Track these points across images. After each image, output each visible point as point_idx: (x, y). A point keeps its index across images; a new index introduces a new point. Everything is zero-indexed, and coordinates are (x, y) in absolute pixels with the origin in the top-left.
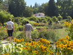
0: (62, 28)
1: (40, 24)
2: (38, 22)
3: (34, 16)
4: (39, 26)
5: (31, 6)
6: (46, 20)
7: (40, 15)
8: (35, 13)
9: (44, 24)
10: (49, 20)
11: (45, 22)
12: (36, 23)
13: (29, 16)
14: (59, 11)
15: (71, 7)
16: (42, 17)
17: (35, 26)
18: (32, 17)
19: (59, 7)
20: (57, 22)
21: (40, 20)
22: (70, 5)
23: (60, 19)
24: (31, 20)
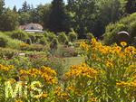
0: (75, 55)
1: (32, 45)
2: (28, 42)
3: (20, 29)
4: (31, 50)
6: (45, 39)
7: (32, 28)
8: (22, 23)
9: (40, 46)
10: (51, 38)
11: (42, 43)
12: (24, 44)
14: (72, 23)
15: (93, 16)
16: (36, 33)
17: (23, 49)
18: (15, 32)
19: (72, 15)
20: (67, 43)
21: (32, 37)
22: (92, 12)
23: (72, 38)
24: (14, 36)
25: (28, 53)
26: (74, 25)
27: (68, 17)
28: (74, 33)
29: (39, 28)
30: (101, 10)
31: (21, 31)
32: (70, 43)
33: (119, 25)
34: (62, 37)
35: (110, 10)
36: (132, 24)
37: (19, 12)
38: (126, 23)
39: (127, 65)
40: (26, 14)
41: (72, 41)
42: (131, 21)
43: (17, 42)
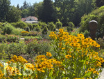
1: (30, 32)
2: (27, 30)
3: (22, 21)
4: (29, 35)
5: (18, 6)
6: (39, 28)
8: (23, 16)
10: (43, 26)
11: (37, 30)
12: (24, 31)
15: (73, 9)
16: (33, 23)
17: (23, 35)
18: (18, 23)
19: (58, 9)
20: (55, 30)
21: (30, 26)
22: (72, 7)
23: (58, 26)
24: (18, 26)
25: (27, 37)
26: (60, 17)
27: (55, 11)
28: (59, 22)
29: (35, 19)
30: (79, 5)
32: (57, 30)
34: (51, 25)
35: (85, 5)
36: (101, 14)
37: (21, 9)
38: (96, 14)
40: (26, 10)
41: (58, 28)
42: (100, 12)
43: (19, 30)
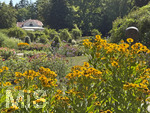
0: (79, 54)
1: (31, 44)
2: (27, 41)
3: (17, 26)
4: (30, 49)
5: (11, 3)
6: (46, 37)
7: (31, 25)
8: (19, 19)
9: (40, 45)
10: (52, 36)
11: (42, 41)
12: (22, 43)
13: (7, 27)
14: (76, 18)
16: (36, 30)
17: (21, 48)
18: (12, 29)
19: (75, 9)
20: (70, 41)
21: (31, 35)
24: (11, 34)
25: (27, 52)
26: (78, 21)
27: (71, 12)
28: (77, 30)
29: (38, 25)
30: (108, 4)
31: (18, 28)
32: (73, 41)
33: (128, 20)
34: (64, 34)
35: (117, 3)
36: (142, 18)
38: (135, 18)
39: (134, 65)
40: (24, 9)
41: (76, 39)
42: (141, 15)
43: (14, 41)
